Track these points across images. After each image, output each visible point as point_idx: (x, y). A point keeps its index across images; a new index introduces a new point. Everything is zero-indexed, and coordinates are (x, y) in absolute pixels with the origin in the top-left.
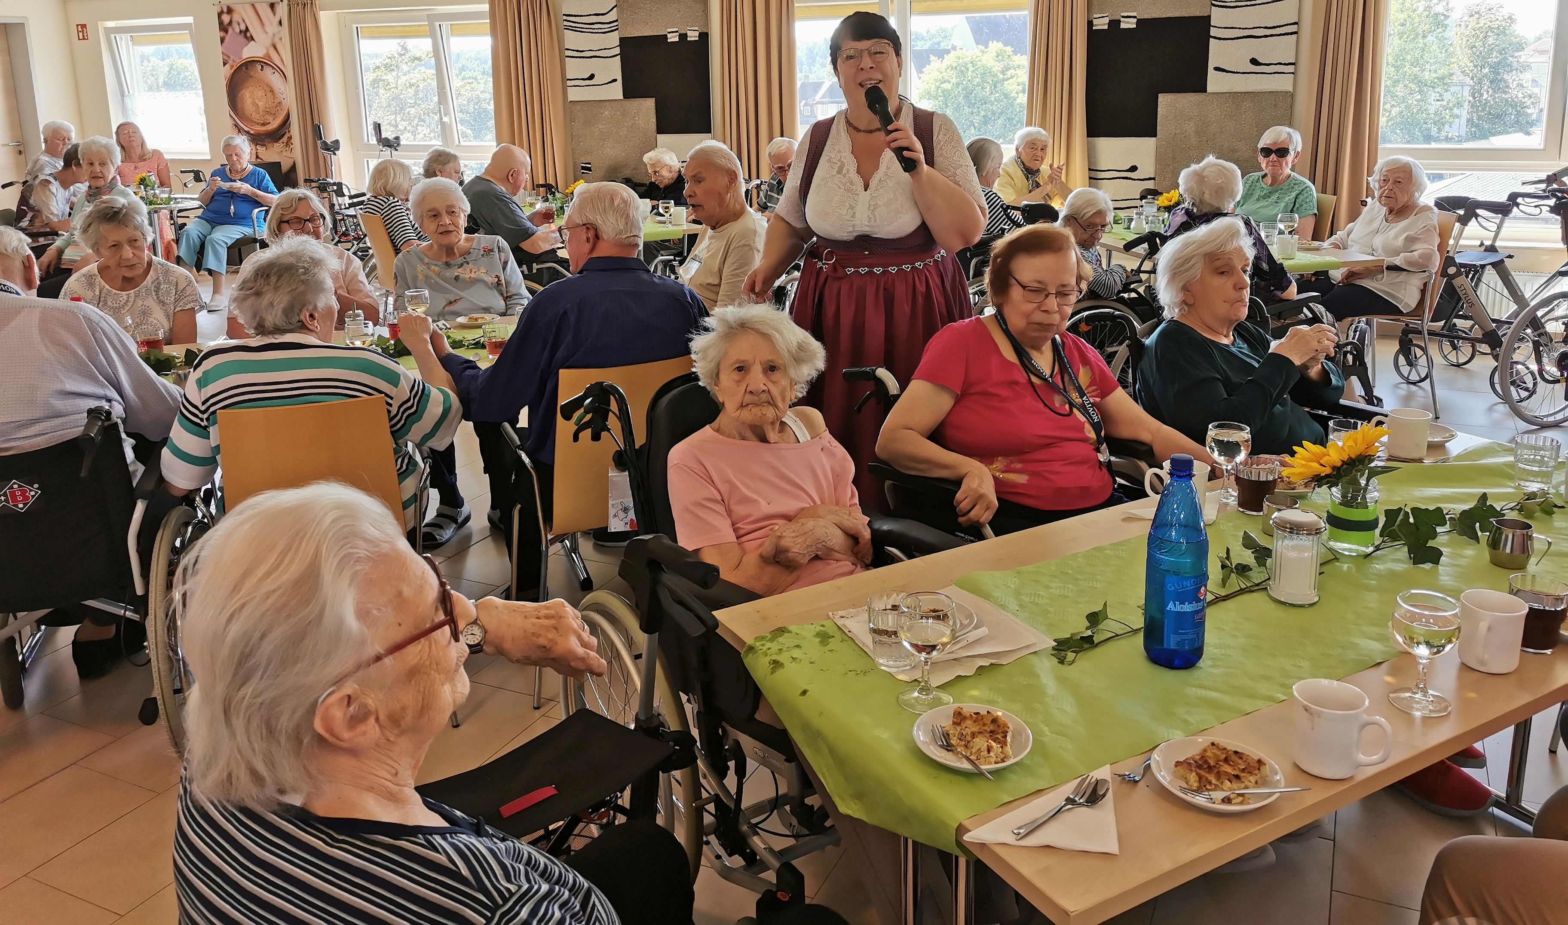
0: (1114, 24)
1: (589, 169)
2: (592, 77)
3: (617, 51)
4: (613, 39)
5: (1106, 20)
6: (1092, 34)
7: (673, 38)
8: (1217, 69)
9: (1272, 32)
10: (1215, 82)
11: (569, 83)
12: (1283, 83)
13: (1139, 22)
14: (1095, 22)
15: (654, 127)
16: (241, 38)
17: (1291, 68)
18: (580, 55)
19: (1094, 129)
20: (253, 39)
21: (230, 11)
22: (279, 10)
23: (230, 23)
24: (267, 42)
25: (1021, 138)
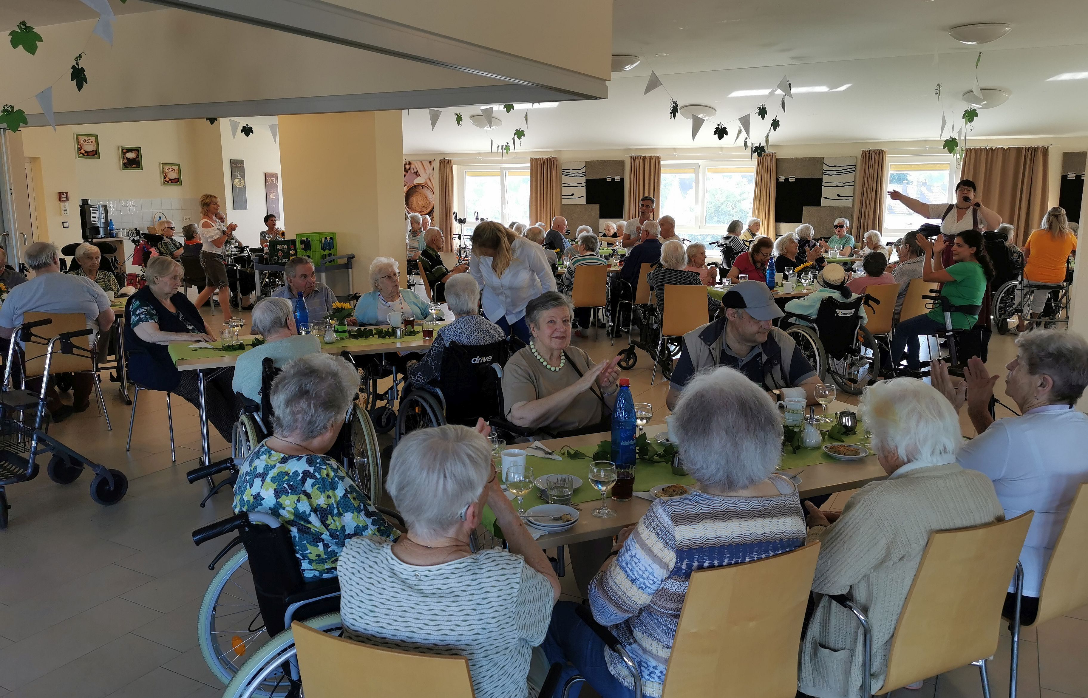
0: (787, 180)
1: (569, 233)
2: (573, 195)
3: (585, 184)
4: (583, 180)
5: (784, 178)
6: (778, 184)
7: (609, 180)
8: (825, 198)
9: (845, 185)
10: (824, 203)
11: (563, 197)
12: (849, 204)
13: (796, 179)
14: (779, 179)
15: (599, 216)
16: (414, 175)
17: (852, 198)
18: (568, 185)
19: (779, 219)
20: (420, 176)
21: (410, 164)
22: (433, 164)
23: (410, 169)
24: (427, 177)
25: (750, 222)
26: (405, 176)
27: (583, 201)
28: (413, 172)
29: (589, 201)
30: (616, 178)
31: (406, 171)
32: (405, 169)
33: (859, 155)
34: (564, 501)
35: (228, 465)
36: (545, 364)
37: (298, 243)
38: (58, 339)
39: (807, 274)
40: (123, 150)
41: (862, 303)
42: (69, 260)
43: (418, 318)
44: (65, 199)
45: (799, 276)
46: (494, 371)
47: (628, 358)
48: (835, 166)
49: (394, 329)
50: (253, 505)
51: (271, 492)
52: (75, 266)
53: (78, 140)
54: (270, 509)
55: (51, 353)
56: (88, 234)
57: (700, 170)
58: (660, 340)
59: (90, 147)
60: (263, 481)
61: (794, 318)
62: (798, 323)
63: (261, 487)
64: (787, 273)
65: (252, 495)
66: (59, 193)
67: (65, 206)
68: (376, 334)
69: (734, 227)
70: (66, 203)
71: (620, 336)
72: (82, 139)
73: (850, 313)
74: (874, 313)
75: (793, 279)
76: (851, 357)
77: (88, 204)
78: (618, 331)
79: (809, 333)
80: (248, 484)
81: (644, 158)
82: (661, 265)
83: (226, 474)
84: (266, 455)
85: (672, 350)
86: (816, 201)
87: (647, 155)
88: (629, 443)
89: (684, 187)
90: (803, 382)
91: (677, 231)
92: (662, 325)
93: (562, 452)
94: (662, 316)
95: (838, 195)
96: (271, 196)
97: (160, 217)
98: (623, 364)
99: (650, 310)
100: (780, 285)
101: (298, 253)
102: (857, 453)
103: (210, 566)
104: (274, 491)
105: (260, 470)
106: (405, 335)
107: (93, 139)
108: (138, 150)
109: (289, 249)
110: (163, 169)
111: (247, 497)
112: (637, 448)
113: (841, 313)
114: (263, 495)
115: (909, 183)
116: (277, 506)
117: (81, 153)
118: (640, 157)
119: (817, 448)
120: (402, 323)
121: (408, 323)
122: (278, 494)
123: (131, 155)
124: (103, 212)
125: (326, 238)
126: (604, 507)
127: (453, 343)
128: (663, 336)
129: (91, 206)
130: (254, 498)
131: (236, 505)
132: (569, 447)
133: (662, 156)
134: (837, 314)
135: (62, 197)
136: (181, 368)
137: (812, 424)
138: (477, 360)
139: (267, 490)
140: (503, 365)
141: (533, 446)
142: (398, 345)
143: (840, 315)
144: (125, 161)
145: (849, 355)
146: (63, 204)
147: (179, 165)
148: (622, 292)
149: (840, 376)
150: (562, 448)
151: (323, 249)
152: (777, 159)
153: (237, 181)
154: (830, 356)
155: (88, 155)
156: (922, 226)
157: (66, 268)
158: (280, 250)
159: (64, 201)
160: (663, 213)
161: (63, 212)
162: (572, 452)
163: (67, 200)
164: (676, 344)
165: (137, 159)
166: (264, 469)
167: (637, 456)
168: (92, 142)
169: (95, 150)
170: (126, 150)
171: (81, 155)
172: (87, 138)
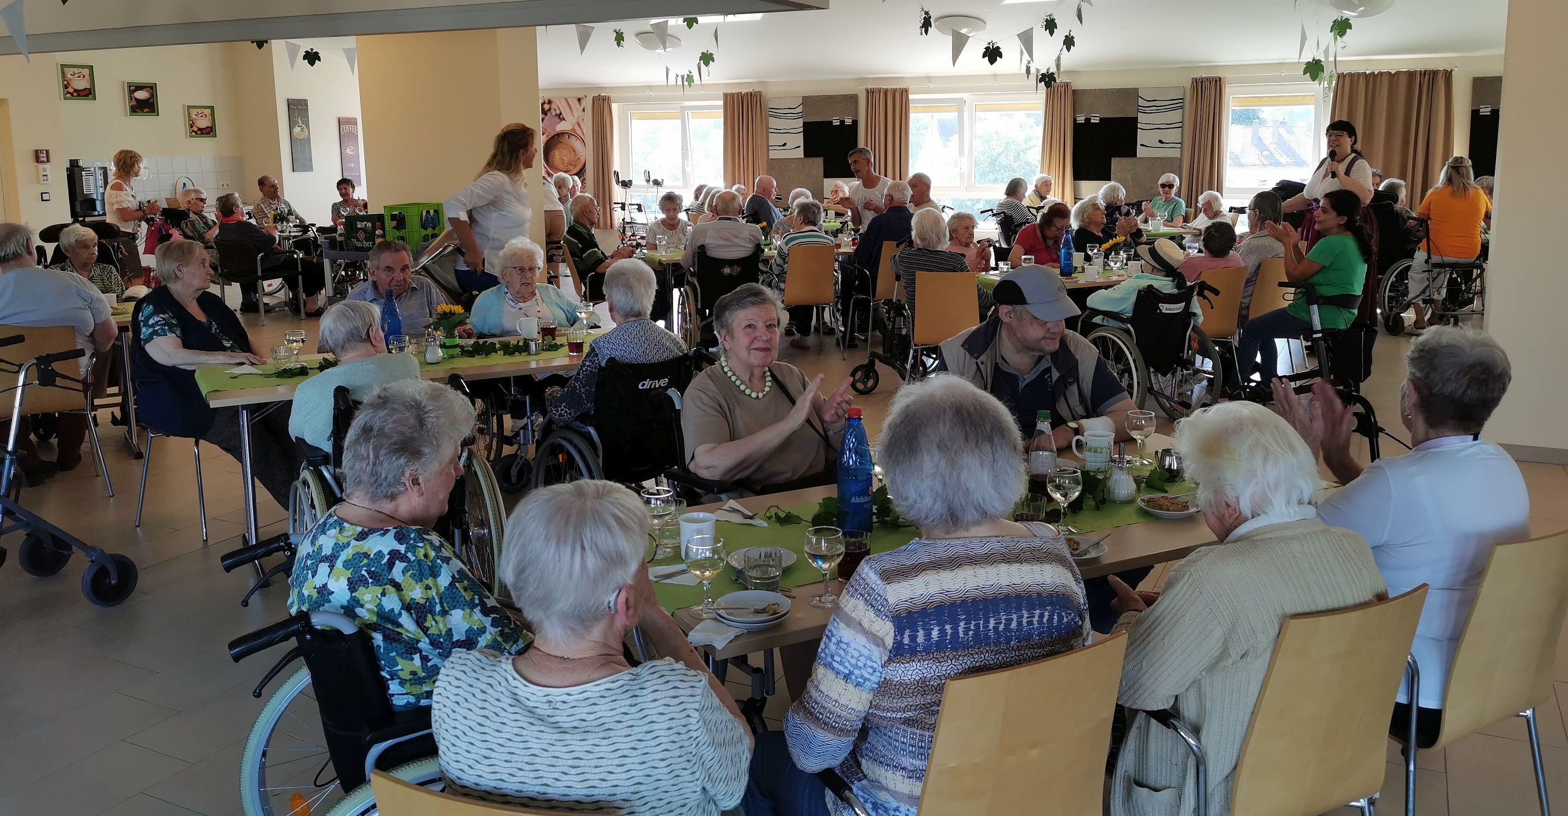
0: (1088, 120)
1: (780, 199)
2: (785, 144)
3: (802, 129)
4: (800, 123)
5: (1084, 118)
6: (1076, 126)
7: (836, 123)
8: (1141, 145)
9: (1169, 126)
10: (1141, 152)
11: (771, 148)
12: (1175, 153)
13: (1101, 119)
14: (1077, 119)
15: (822, 174)
16: (556, 119)
17: (1179, 146)
18: (778, 131)
19: (1078, 176)
20: (564, 119)
21: (550, 102)
22: (583, 102)
23: (550, 109)
24: (574, 121)
25: (1038, 180)
26: (543, 120)
27: (800, 153)
28: (554, 114)
29: (807, 154)
30: (846, 120)
31: (545, 113)
32: (543, 109)
33: (1188, 85)
34: (770, 585)
35: (281, 544)
36: (743, 387)
37: (387, 219)
38: (34, 364)
39: (1117, 254)
40: (130, 87)
41: (1195, 293)
42: (50, 248)
43: (562, 326)
44: (45, 159)
45: (1107, 257)
46: (670, 399)
47: (867, 377)
48: (1154, 101)
49: (526, 342)
50: (316, 603)
51: (343, 583)
52: (60, 258)
53: (63, 73)
54: (342, 607)
55: (24, 385)
56: (78, 209)
57: (966, 107)
58: (912, 351)
59: (81, 84)
60: (332, 567)
61: (1101, 317)
62: (1105, 324)
63: (329, 576)
64: (1090, 253)
65: (315, 588)
66: (37, 151)
67: (45, 170)
68: (500, 349)
69: (1014, 189)
70: (47, 166)
71: (856, 346)
72: (69, 72)
73: (1177, 309)
74: (1212, 308)
75: (1098, 261)
76: (1182, 371)
77: (78, 166)
78: (853, 339)
79: (1123, 339)
80: (309, 571)
81: (886, 91)
82: (911, 243)
83: (279, 557)
84: (335, 528)
85: (928, 365)
86: (1129, 149)
87: (890, 87)
88: (862, 500)
89: (945, 131)
90: (1109, 410)
91: (933, 195)
92: (913, 329)
93: (768, 514)
94: (913, 317)
95: (1161, 142)
96: (348, 151)
97: (184, 184)
98: (860, 386)
99: (897, 308)
100: (1080, 270)
101: (387, 233)
102: (1185, 507)
103: (255, 692)
104: (348, 581)
105: (327, 551)
106: (543, 350)
107: (86, 72)
108: (151, 88)
109: (374, 228)
110: (189, 114)
111: (308, 590)
112: (875, 507)
113: (1166, 308)
114: (331, 587)
115: (1262, 122)
116: (352, 602)
117: (68, 93)
118: (879, 90)
119: (1130, 502)
120: (539, 333)
121: (548, 332)
122: (353, 585)
123: (141, 95)
124: (100, 177)
125: (428, 212)
126: (827, 592)
127: (611, 360)
128: (915, 345)
129: (83, 169)
130: (318, 593)
131: (293, 603)
132: (778, 507)
133: (911, 88)
134: (1161, 310)
135: (40, 157)
136: (213, 404)
137: (1121, 468)
138: (647, 384)
139: (337, 580)
140: (682, 390)
141: (726, 507)
142: (533, 365)
143: (1164, 311)
144: (134, 103)
145: (1179, 369)
146: (41, 166)
147: (212, 108)
148: (857, 283)
149: (1167, 398)
150: (768, 510)
151: (424, 226)
152: (1074, 92)
153: (297, 130)
154: (1152, 370)
155: (79, 95)
156: (1277, 184)
157: (46, 261)
158: (361, 229)
159: (43, 162)
160: (914, 168)
161: (42, 178)
162: (782, 515)
163: (48, 161)
164: (934, 356)
165: (151, 100)
166: (333, 549)
167: (875, 519)
168: (84, 76)
169: (88, 87)
170: (134, 88)
171: (69, 95)
172: (76, 70)
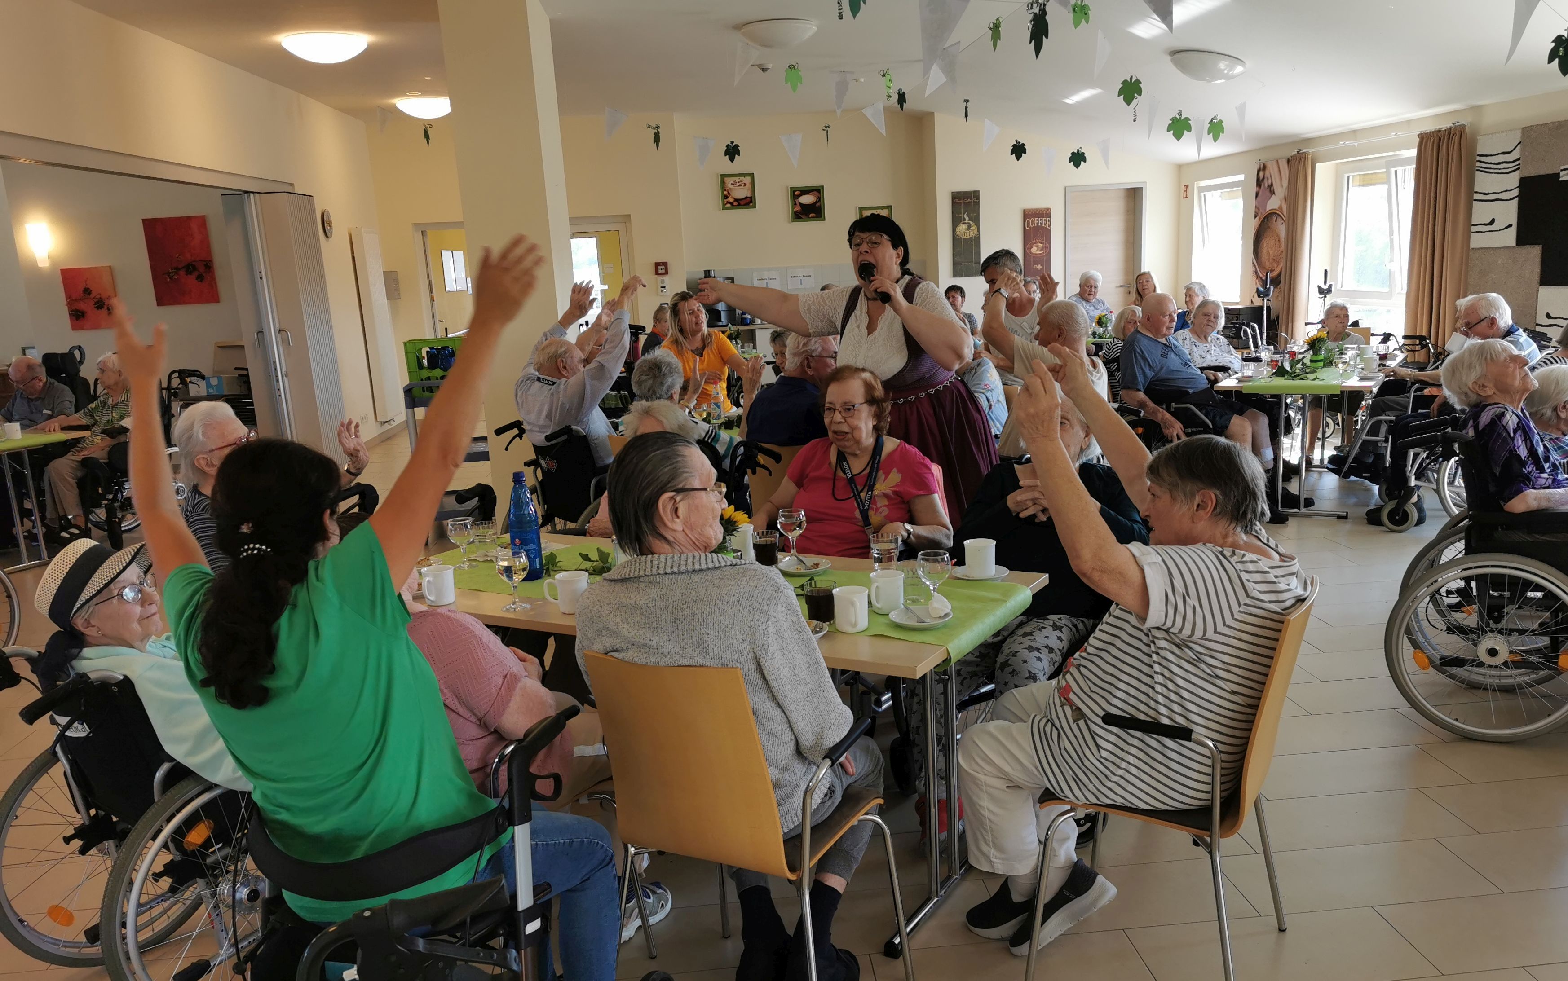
4: (1516, 178)
16: (1267, 192)
27: (1511, 239)
29: (1520, 240)
40: (794, 192)
44: (664, 271)
53: (723, 183)
59: (741, 193)
66: (656, 263)
72: (729, 181)
96: (1034, 250)
107: (747, 180)
108: (819, 191)
117: (728, 202)
123: (806, 199)
144: (798, 208)
153: (960, 227)
155: (739, 204)
159: (661, 274)
163: (667, 273)
165: (818, 205)
168: (745, 185)
169: (749, 196)
170: (796, 193)
171: (728, 205)
172: (737, 179)
